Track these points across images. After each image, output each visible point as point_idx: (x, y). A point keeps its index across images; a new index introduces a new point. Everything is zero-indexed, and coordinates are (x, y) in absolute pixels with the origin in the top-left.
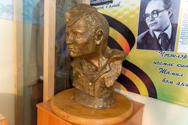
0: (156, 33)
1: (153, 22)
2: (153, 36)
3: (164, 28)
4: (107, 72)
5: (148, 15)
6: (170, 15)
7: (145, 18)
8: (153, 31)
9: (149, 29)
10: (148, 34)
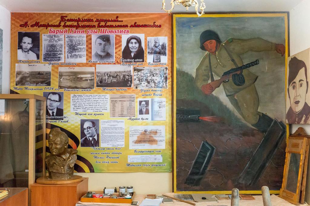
0: (90, 138)
1: (88, 132)
2: (89, 139)
3: (94, 136)
4: (70, 160)
5: (85, 129)
6: (95, 129)
7: (84, 130)
8: (89, 137)
9: (86, 136)
10: (86, 138)
